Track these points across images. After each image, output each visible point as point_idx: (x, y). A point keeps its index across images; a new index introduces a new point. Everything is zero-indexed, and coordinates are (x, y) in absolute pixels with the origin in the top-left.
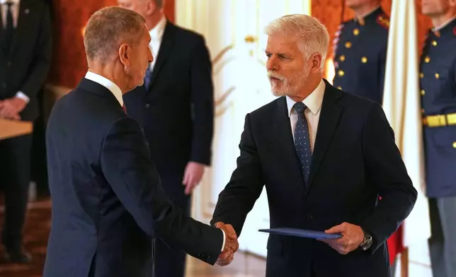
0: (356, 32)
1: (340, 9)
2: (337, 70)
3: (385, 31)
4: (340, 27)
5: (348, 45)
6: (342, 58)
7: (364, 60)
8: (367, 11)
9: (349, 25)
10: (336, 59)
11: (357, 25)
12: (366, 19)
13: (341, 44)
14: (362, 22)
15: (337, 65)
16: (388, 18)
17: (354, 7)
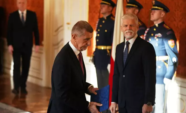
0: (104, 22)
1: (98, 14)
2: (97, 34)
3: (114, 22)
4: (98, 20)
5: (101, 26)
6: (99, 30)
7: (106, 31)
8: (107, 15)
9: (101, 19)
10: (97, 30)
11: (104, 19)
12: (107, 17)
13: (98, 26)
14: (105, 18)
15: (97, 32)
16: (114, 17)
17: (103, 14)
